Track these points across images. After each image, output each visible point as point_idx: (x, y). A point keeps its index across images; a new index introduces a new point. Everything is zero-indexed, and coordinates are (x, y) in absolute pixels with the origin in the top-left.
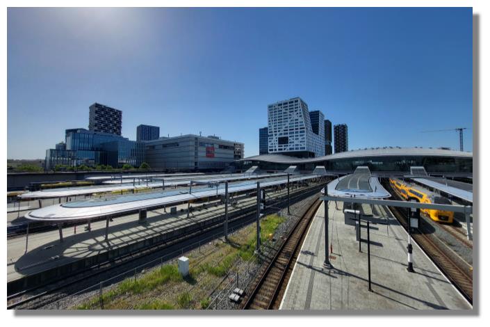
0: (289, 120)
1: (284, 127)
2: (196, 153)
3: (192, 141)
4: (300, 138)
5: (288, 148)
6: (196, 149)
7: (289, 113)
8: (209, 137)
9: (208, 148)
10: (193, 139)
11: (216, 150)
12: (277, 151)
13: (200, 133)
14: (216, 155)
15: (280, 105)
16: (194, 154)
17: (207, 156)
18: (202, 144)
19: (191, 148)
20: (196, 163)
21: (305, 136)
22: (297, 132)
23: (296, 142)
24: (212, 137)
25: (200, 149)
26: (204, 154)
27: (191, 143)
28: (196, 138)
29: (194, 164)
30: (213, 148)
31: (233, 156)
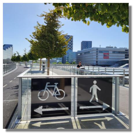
2: (97, 57)
3: (94, 50)
6: (97, 54)
9: (104, 54)
10: (96, 49)
11: (110, 55)
13: (100, 46)
17: (104, 58)
18: (101, 52)
19: (94, 54)
20: (97, 62)
25: (99, 54)
26: (102, 57)
27: (94, 52)
29: (95, 62)
30: (108, 53)
31: (124, 57)
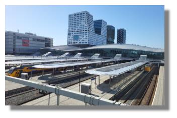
0: (80, 25)
1: (76, 29)
2: (14, 43)
4: (85, 36)
5: (78, 42)
7: (80, 21)
8: (26, 33)
9: (24, 40)
11: (30, 42)
12: (73, 44)
14: (30, 45)
15: (75, 15)
16: (12, 43)
17: (23, 45)
18: (19, 38)
20: (14, 49)
21: (87, 35)
22: (83, 33)
23: (83, 39)
24: (28, 33)
26: (21, 44)
27: (10, 37)
28: (14, 34)
29: (12, 50)
30: (28, 41)
31: (44, 46)
